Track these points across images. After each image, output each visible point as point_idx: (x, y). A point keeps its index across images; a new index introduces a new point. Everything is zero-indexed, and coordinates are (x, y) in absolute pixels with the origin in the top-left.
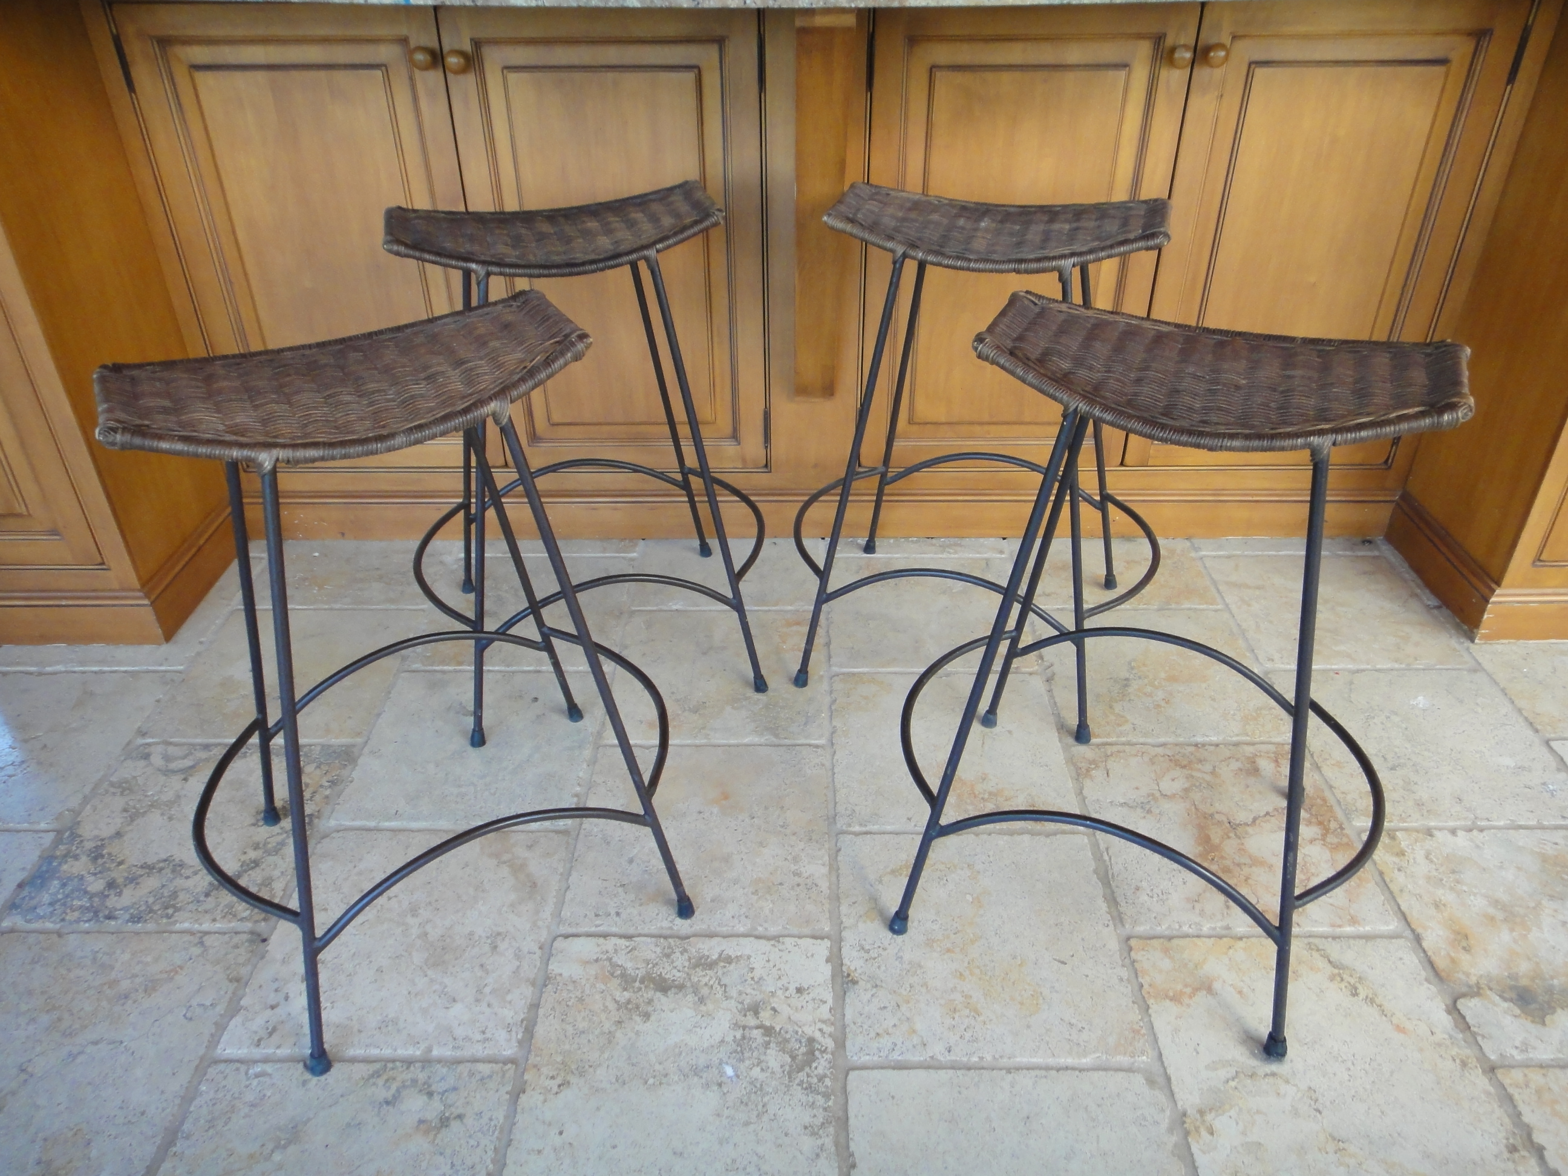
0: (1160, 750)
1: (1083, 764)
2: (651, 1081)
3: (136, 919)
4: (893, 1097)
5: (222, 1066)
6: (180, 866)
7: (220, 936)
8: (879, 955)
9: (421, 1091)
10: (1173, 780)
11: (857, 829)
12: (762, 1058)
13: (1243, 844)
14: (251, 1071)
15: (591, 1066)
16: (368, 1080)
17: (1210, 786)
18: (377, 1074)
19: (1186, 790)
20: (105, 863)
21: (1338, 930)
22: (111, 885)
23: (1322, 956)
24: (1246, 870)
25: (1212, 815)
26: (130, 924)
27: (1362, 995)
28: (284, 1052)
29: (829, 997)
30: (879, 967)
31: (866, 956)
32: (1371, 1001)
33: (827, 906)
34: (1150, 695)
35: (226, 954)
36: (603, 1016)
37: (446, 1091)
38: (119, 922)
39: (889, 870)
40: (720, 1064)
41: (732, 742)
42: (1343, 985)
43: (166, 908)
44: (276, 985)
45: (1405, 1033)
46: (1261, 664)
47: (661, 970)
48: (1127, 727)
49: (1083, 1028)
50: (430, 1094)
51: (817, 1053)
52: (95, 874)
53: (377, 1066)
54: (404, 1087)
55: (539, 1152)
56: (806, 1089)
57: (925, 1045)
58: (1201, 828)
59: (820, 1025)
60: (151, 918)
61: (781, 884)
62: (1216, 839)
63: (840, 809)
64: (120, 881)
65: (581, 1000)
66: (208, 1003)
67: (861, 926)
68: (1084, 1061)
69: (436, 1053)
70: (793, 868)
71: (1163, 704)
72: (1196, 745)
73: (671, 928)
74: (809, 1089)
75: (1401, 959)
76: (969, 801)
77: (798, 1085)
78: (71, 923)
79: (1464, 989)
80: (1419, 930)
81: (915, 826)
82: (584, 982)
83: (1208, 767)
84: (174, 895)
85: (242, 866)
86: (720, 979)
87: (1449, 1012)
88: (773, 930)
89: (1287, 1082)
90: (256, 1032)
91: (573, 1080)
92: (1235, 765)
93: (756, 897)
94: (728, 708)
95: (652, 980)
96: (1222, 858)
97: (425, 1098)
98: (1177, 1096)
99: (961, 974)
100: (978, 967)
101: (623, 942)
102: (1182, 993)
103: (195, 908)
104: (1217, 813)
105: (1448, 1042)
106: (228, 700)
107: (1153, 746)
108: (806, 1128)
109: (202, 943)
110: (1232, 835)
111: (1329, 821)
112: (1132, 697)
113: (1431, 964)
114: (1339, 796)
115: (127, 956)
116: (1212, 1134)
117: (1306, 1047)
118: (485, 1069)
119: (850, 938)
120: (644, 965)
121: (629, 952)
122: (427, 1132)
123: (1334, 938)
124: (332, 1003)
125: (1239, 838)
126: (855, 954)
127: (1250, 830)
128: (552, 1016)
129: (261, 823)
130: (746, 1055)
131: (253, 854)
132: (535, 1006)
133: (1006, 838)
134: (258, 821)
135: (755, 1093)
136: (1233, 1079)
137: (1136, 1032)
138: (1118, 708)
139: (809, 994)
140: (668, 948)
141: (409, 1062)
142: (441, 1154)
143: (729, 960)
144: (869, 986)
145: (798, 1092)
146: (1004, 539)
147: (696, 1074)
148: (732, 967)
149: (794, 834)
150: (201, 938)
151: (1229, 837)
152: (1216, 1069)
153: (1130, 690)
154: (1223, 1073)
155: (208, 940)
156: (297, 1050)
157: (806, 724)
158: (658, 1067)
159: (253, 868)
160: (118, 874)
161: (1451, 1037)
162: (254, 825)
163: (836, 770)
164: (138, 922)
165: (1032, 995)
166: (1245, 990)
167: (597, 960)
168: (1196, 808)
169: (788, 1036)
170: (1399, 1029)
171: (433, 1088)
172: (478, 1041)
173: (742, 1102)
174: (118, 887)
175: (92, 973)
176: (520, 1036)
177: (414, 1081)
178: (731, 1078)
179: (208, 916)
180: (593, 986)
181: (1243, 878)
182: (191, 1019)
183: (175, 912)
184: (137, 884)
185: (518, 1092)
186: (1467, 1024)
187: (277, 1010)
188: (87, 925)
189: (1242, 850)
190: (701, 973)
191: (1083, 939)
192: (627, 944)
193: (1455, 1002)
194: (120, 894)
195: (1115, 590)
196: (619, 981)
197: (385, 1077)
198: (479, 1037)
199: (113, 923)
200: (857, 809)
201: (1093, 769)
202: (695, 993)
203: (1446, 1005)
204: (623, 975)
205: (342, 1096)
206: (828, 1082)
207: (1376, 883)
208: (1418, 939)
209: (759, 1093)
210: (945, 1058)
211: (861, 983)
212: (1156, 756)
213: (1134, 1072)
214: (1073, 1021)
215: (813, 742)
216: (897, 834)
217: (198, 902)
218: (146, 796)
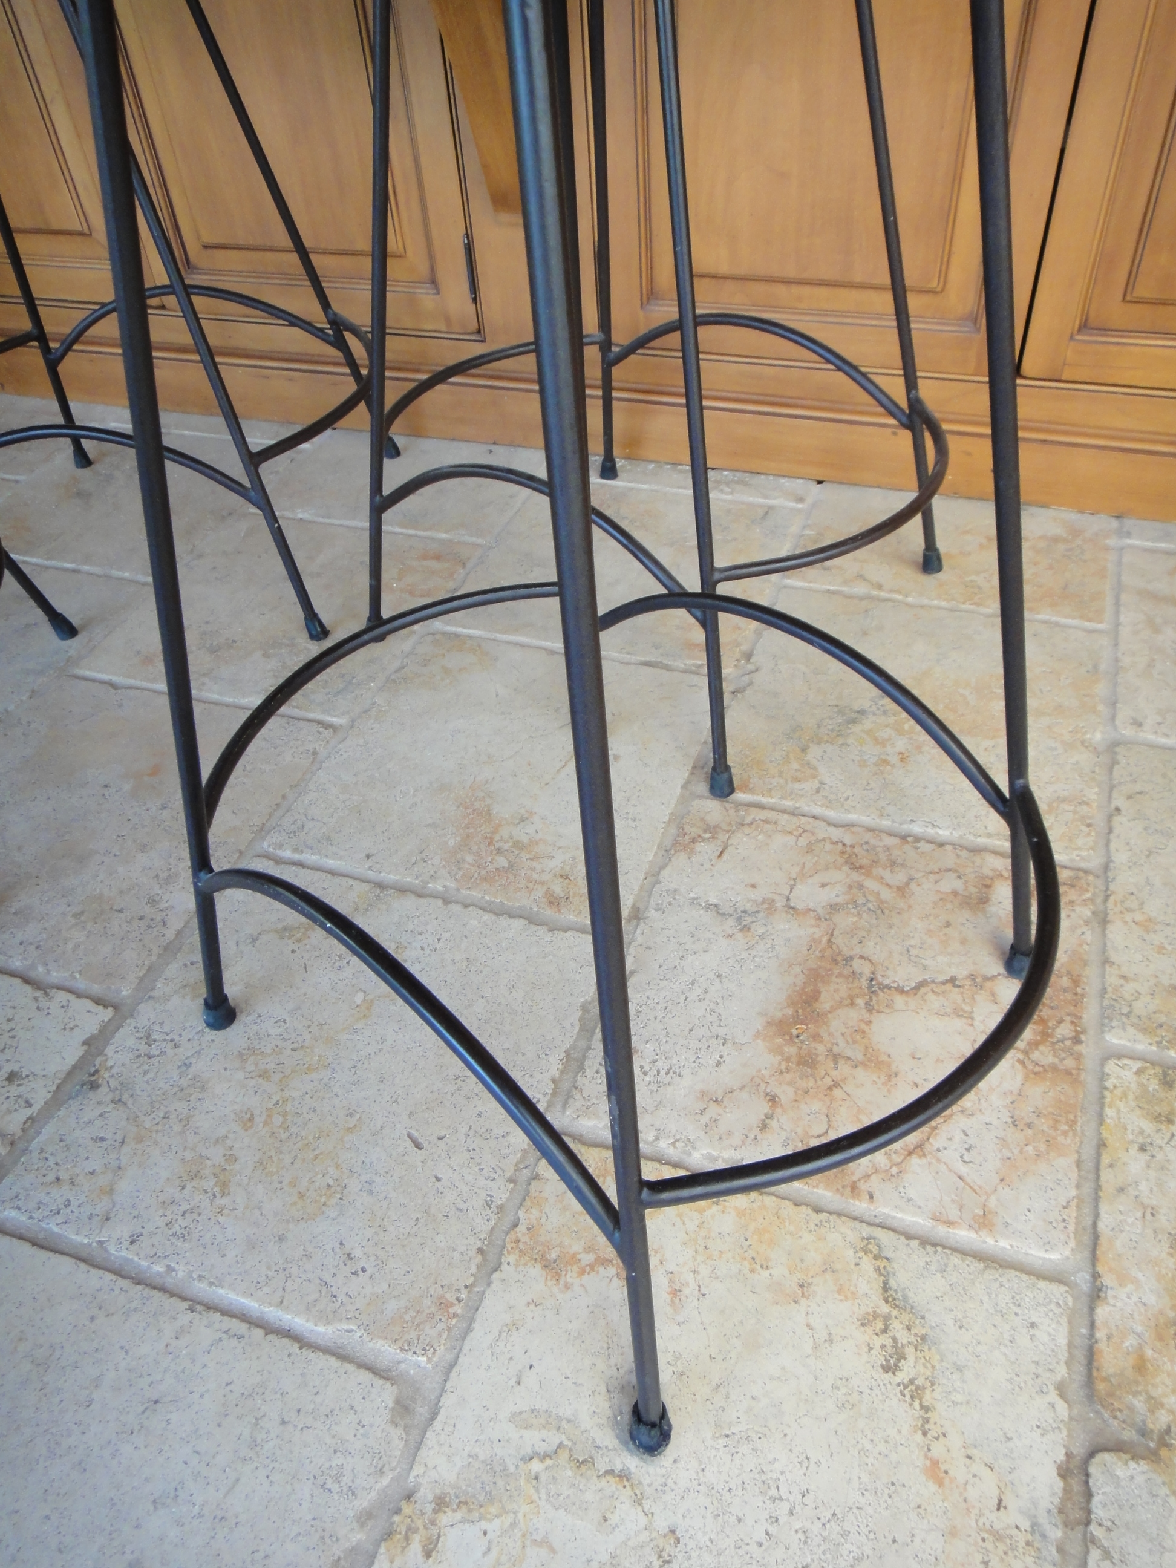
0: (835, 833)
1: (694, 829)
8: (163, 1053)
10: (823, 886)
11: (287, 855)
13: (869, 1023)
17: (881, 908)
19: (834, 908)
21: (942, 1231)
23: (877, 1269)
24: (844, 1068)
25: (849, 960)
27: (902, 1377)
29: (42, 1099)
30: (146, 1072)
31: (143, 1048)
32: (914, 1391)
33: (154, 958)
34: (882, 743)
39: (280, 926)
41: (227, 699)
42: (885, 1340)
45: (941, 1484)
46: (1115, 728)
48: (809, 786)
49: (363, 1270)
57: (107, 1219)
58: (815, 977)
61: (121, 911)
62: (825, 1003)
63: (286, 821)
67: (175, 1000)
68: (321, 1329)
70: (157, 890)
71: (894, 760)
72: (904, 838)
75: (1033, 1325)
76: (475, 848)
79: (1129, 1435)
80: (1108, 1280)
81: (370, 868)
83: (900, 877)
87: (1064, 1473)
88: (56, 976)
89: (638, 1501)
92: (950, 883)
93: (74, 921)
94: (255, 653)
96: (816, 1037)
98: (423, 1453)
99: (251, 1119)
100: (285, 1114)
102: (574, 1259)
104: (862, 957)
105: (1021, 1538)
107: (829, 824)
110: (860, 1002)
111: (1061, 1021)
112: (850, 741)
113: (1091, 1355)
114: (1112, 979)
116: (428, 1554)
117: (722, 1441)
119: (146, 1013)
123: (926, 1242)
125: (870, 1011)
126: (131, 1042)
127: (899, 1000)
133: (487, 917)
136: (543, 1457)
137: (443, 1305)
138: (814, 752)
139: (20, 1086)
144: (110, 1097)
146: (820, 482)
151: (852, 1004)
152: (528, 1427)
153: (856, 729)
154: (535, 1439)
157: (337, 693)
161: (1035, 1526)
163: (326, 764)
165: (328, 1185)
166: (686, 1291)
168: (829, 941)
170: (936, 1471)
181: (828, 1081)
186: (1089, 1512)
189: (860, 1032)
191: (479, 1115)
193: (1092, 1454)
195: (940, 575)
200: (309, 825)
201: (703, 840)
203: (1069, 1455)
207: (1079, 1164)
208: (1096, 1294)
210: (119, 1252)
211: (104, 1089)
212: (824, 840)
213: (387, 1379)
214: (358, 1253)
215: (329, 719)
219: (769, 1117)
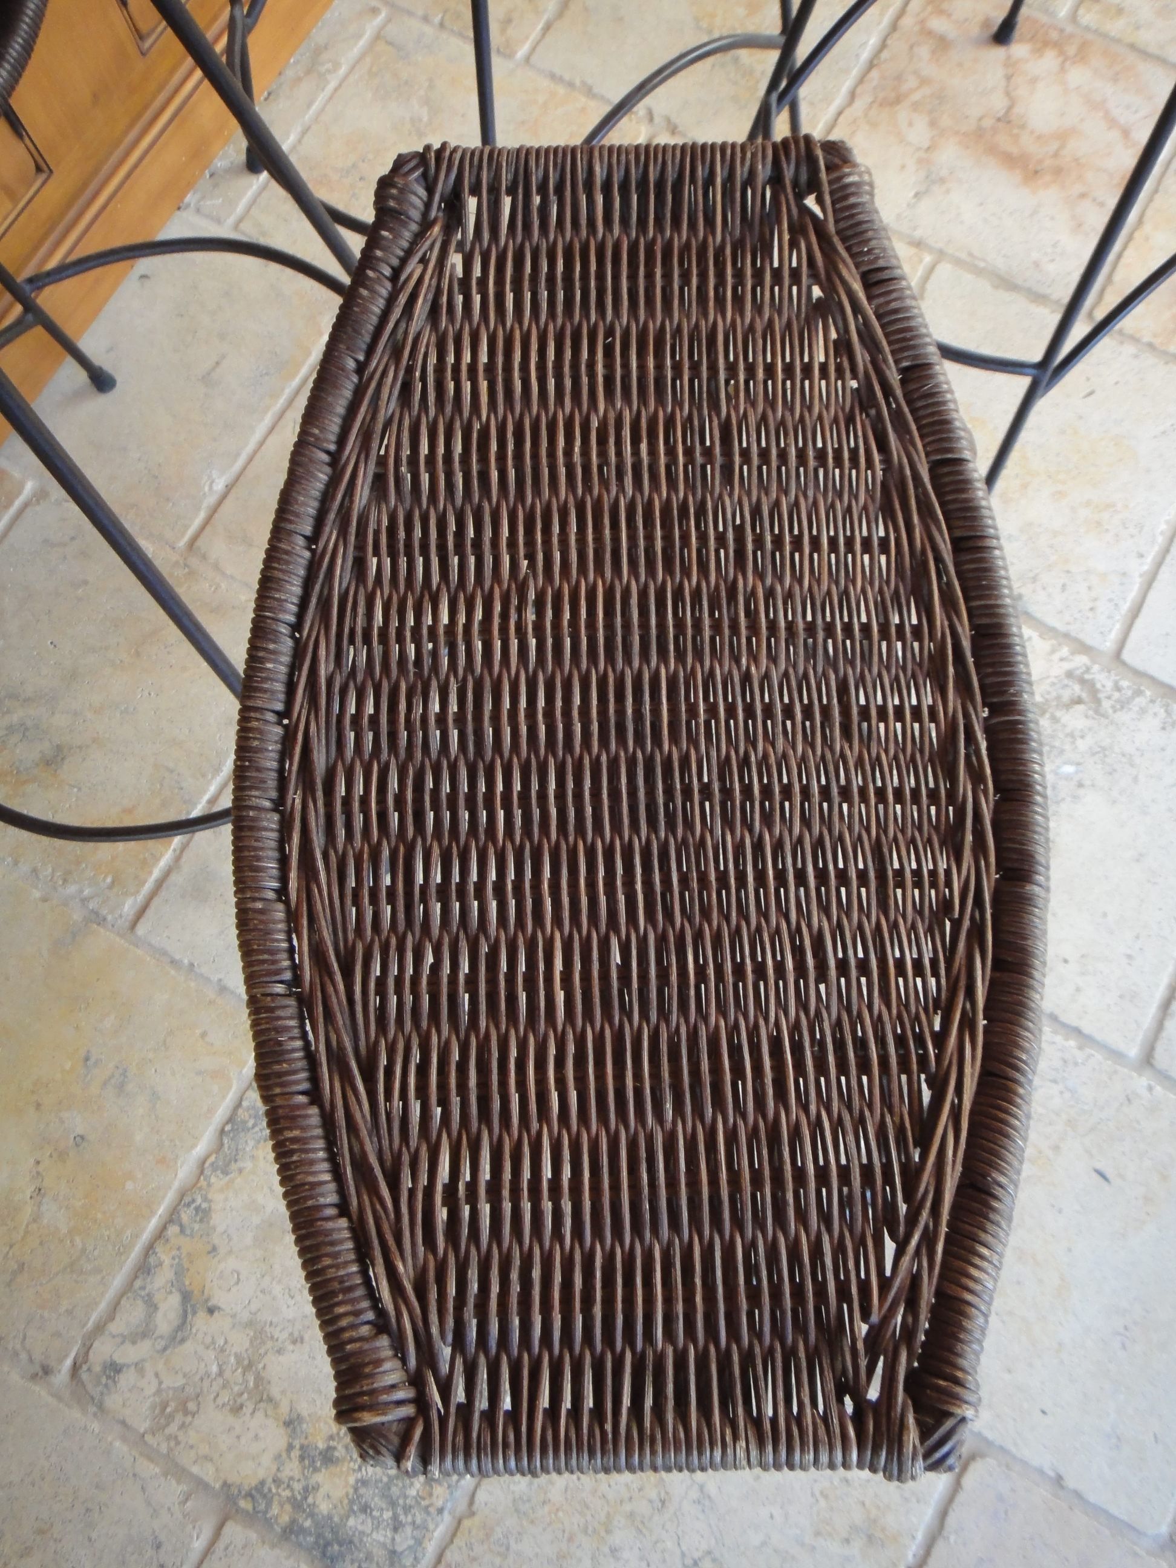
0: (860, 105)
4: (1167, 634)
10: (911, 125)
12: (1068, 730)
13: (1032, 132)
17: (939, 98)
19: (933, 124)
25: (980, 128)
40: (1056, 774)
51: (1087, 677)
55: (1078, 990)
56: (1122, 707)
57: (1124, 574)
58: (992, 150)
59: (1056, 657)
62: (1015, 150)
74: (1123, 705)
77: (1115, 711)
78: (451, 1500)
83: (912, 79)
92: (924, 53)
96: (1039, 161)
100: (1059, 472)
104: (980, 121)
107: (849, 106)
108: (1164, 728)
110: (1016, 131)
125: (1024, 128)
127: (1016, 110)
130: (1057, 744)
135: (1105, 756)
145: (1122, 717)
151: (1017, 136)
165: (1116, 445)
168: (963, 135)
169: (1054, 694)
173: (1110, 773)
189: (1039, 137)
206: (1124, 684)
209: (1107, 753)
210: (1147, 565)
212: (866, 113)
218: (220, 1374)
219: (1094, 200)
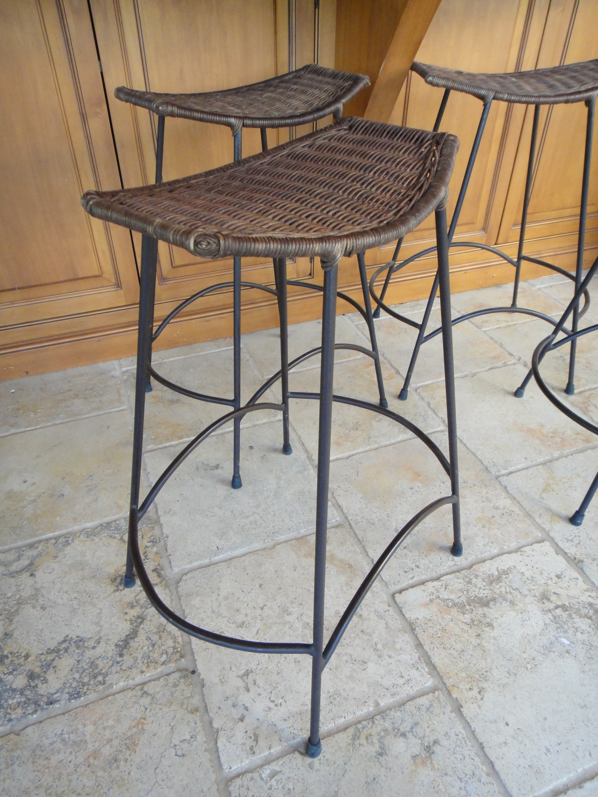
1: (581, 405)
2: (529, 666)
3: (75, 695)
5: (238, 781)
6: (81, 641)
7: (157, 682)
8: (580, 541)
9: (395, 736)
11: (504, 472)
12: (575, 625)
14: (263, 776)
15: (487, 672)
16: (353, 744)
18: (355, 737)
20: (12, 661)
22: (32, 676)
26: (73, 701)
28: (277, 749)
29: (576, 574)
30: (586, 548)
31: (573, 544)
33: (528, 521)
35: (172, 694)
36: (466, 635)
37: (412, 728)
38: (63, 702)
39: (541, 490)
40: (557, 639)
43: (95, 677)
44: (230, 702)
47: (473, 593)
48: (583, 381)
50: (403, 735)
52: (11, 673)
53: (351, 731)
54: (382, 737)
55: (505, 743)
59: (587, 594)
60: (88, 689)
61: (493, 517)
63: (486, 463)
64: (37, 670)
65: (444, 630)
66: (188, 737)
67: (556, 527)
69: (383, 703)
70: (492, 505)
71: (588, 365)
73: (455, 565)
76: (546, 440)
78: (19, 720)
82: (436, 618)
84: (93, 664)
85: (132, 624)
86: (511, 587)
88: (513, 545)
90: (244, 744)
91: (485, 685)
93: (487, 529)
94: (374, 422)
95: (473, 601)
97: (402, 739)
101: (435, 583)
103: (119, 668)
106: (23, 507)
109: (145, 693)
115: (90, 728)
118: (423, 701)
119: (556, 536)
120: (461, 594)
121: (446, 589)
122: (423, 763)
124: (282, 698)
126: (567, 545)
128: (435, 648)
129: (121, 587)
130: (566, 627)
131: (133, 613)
132: (419, 645)
133: (581, 455)
134: (117, 586)
135: (591, 649)
139: (565, 577)
140: (466, 577)
141: (371, 718)
142: (446, 774)
143: (506, 572)
144: (590, 561)
147: (550, 651)
148: (511, 576)
149: (475, 485)
150: (142, 689)
155: (149, 688)
156: (285, 744)
157: (425, 420)
158: (524, 656)
159: (142, 622)
160: (32, 665)
162: (116, 591)
163: (465, 442)
164: (80, 697)
167: (431, 601)
169: (576, 607)
171: (402, 730)
172: (404, 684)
173: (589, 658)
174: (39, 676)
175: (71, 753)
176: (427, 670)
177: (386, 730)
178: (569, 645)
179: (134, 671)
180: (443, 618)
182: (184, 755)
183: (104, 677)
184: (54, 667)
185: (458, 709)
187: (247, 720)
188: (35, 716)
190: (498, 587)
192: (440, 583)
194: (45, 681)
196: (456, 609)
197: (363, 737)
198: (402, 681)
199: (57, 706)
200: (494, 460)
201: (588, 406)
202: (505, 599)
204: (455, 605)
205: (345, 764)
211: (585, 560)
215: (437, 429)
216: (527, 468)
217: (118, 663)
218: (8, 598)
